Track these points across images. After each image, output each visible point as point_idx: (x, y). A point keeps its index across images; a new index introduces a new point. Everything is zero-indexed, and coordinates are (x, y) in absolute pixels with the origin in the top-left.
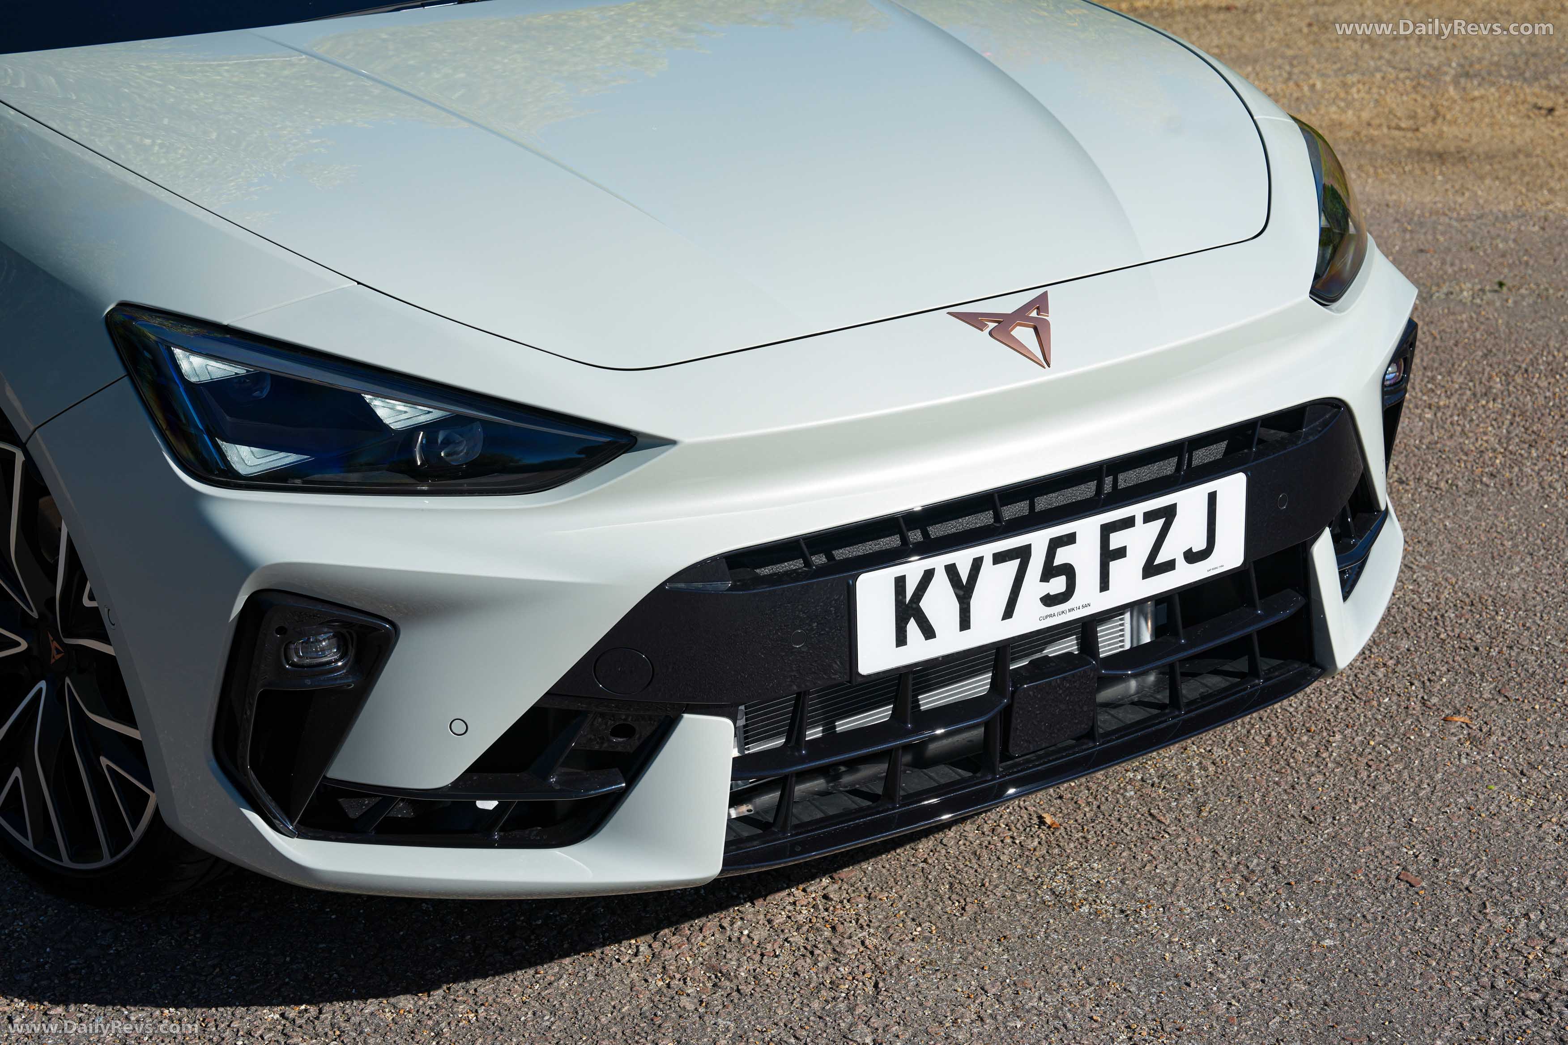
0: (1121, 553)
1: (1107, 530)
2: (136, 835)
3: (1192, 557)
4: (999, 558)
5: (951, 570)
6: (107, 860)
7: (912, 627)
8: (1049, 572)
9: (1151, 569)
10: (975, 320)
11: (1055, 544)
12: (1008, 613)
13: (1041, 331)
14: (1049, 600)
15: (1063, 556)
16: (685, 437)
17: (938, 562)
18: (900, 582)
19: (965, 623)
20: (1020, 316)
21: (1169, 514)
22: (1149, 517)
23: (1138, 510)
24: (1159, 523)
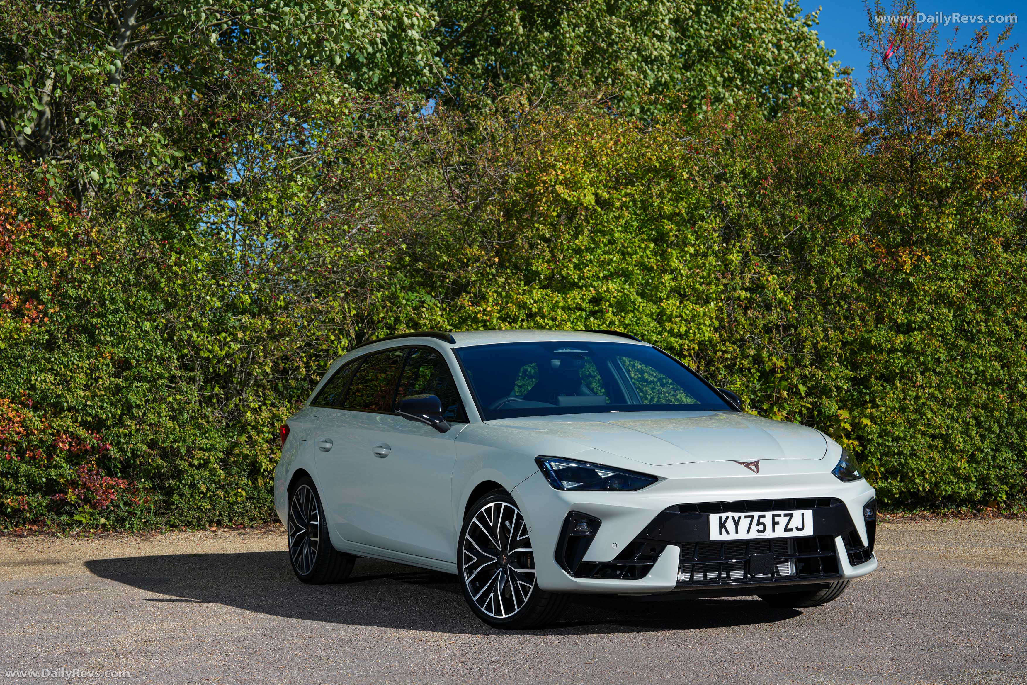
0: (778, 523)
1: (774, 516)
2: (526, 600)
3: (798, 529)
4: (745, 517)
5: (733, 517)
6: (517, 610)
7: (723, 530)
8: (759, 524)
9: (786, 530)
10: (741, 463)
11: (760, 517)
12: (748, 532)
13: (757, 467)
14: (759, 531)
15: (762, 520)
16: (670, 477)
17: (730, 514)
18: (720, 518)
19: (737, 532)
20: (752, 463)
21: (791, 516)
22: (785, 515)
23: (782, 513)
24: (788, 518)
